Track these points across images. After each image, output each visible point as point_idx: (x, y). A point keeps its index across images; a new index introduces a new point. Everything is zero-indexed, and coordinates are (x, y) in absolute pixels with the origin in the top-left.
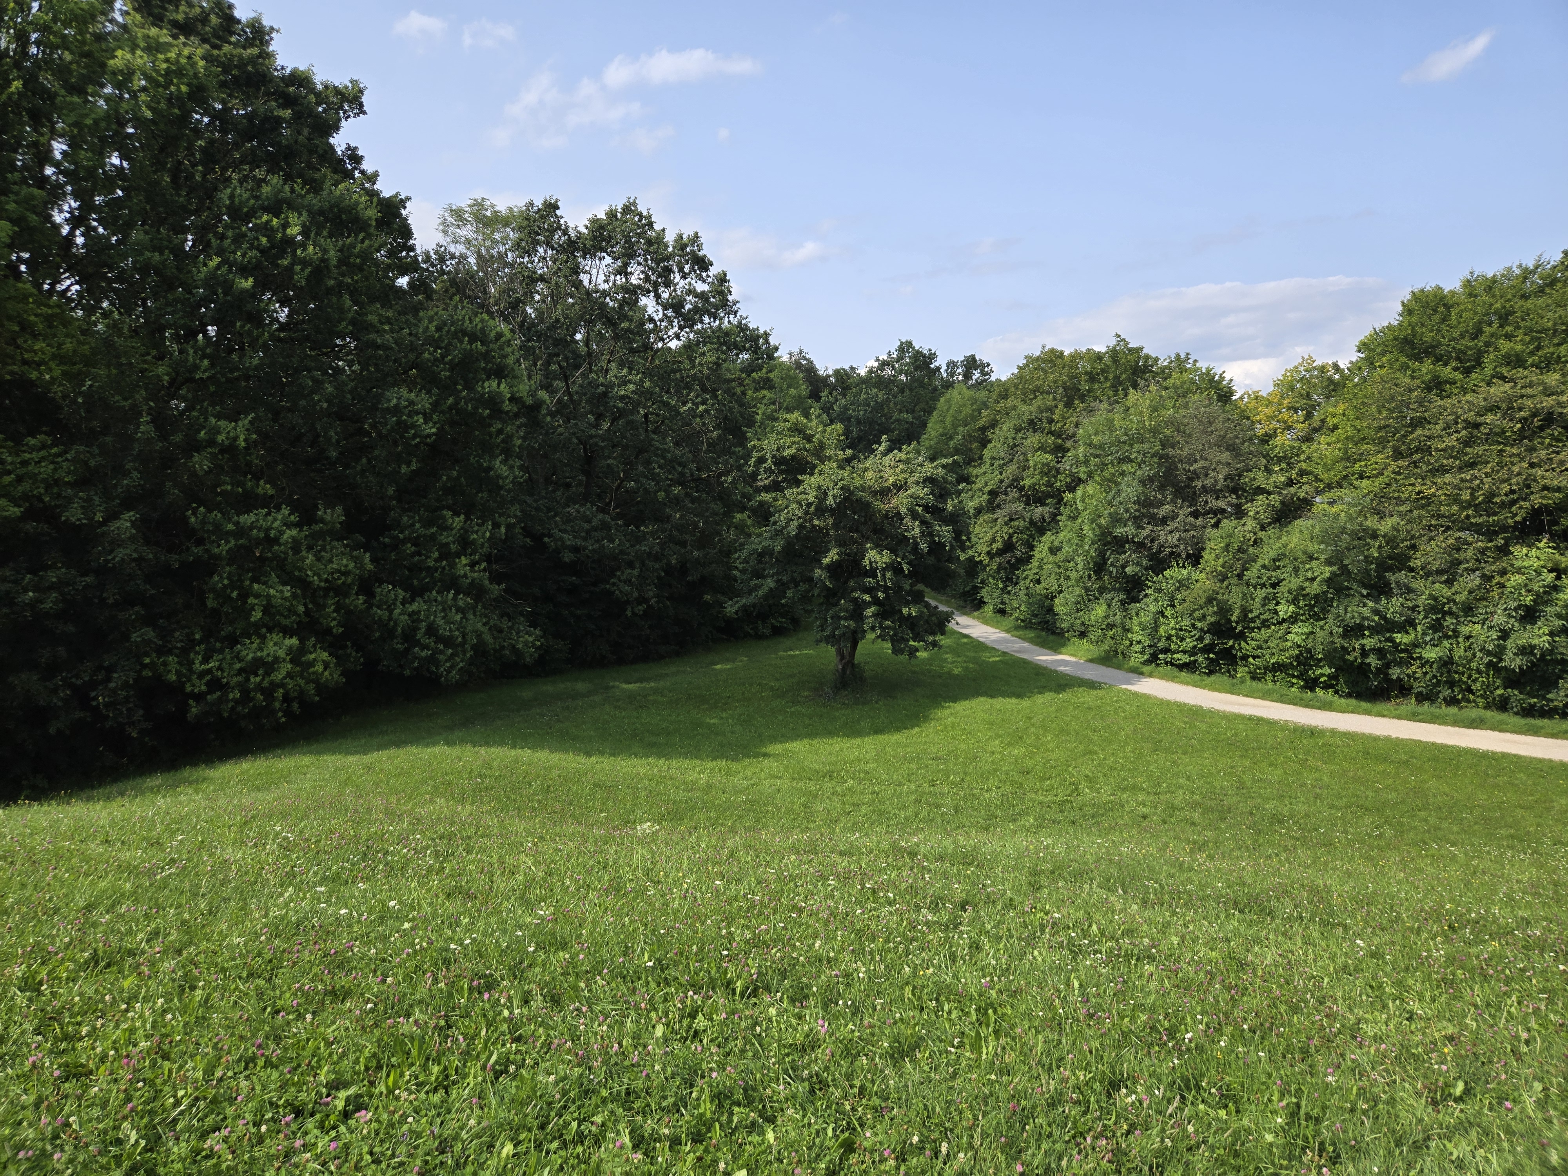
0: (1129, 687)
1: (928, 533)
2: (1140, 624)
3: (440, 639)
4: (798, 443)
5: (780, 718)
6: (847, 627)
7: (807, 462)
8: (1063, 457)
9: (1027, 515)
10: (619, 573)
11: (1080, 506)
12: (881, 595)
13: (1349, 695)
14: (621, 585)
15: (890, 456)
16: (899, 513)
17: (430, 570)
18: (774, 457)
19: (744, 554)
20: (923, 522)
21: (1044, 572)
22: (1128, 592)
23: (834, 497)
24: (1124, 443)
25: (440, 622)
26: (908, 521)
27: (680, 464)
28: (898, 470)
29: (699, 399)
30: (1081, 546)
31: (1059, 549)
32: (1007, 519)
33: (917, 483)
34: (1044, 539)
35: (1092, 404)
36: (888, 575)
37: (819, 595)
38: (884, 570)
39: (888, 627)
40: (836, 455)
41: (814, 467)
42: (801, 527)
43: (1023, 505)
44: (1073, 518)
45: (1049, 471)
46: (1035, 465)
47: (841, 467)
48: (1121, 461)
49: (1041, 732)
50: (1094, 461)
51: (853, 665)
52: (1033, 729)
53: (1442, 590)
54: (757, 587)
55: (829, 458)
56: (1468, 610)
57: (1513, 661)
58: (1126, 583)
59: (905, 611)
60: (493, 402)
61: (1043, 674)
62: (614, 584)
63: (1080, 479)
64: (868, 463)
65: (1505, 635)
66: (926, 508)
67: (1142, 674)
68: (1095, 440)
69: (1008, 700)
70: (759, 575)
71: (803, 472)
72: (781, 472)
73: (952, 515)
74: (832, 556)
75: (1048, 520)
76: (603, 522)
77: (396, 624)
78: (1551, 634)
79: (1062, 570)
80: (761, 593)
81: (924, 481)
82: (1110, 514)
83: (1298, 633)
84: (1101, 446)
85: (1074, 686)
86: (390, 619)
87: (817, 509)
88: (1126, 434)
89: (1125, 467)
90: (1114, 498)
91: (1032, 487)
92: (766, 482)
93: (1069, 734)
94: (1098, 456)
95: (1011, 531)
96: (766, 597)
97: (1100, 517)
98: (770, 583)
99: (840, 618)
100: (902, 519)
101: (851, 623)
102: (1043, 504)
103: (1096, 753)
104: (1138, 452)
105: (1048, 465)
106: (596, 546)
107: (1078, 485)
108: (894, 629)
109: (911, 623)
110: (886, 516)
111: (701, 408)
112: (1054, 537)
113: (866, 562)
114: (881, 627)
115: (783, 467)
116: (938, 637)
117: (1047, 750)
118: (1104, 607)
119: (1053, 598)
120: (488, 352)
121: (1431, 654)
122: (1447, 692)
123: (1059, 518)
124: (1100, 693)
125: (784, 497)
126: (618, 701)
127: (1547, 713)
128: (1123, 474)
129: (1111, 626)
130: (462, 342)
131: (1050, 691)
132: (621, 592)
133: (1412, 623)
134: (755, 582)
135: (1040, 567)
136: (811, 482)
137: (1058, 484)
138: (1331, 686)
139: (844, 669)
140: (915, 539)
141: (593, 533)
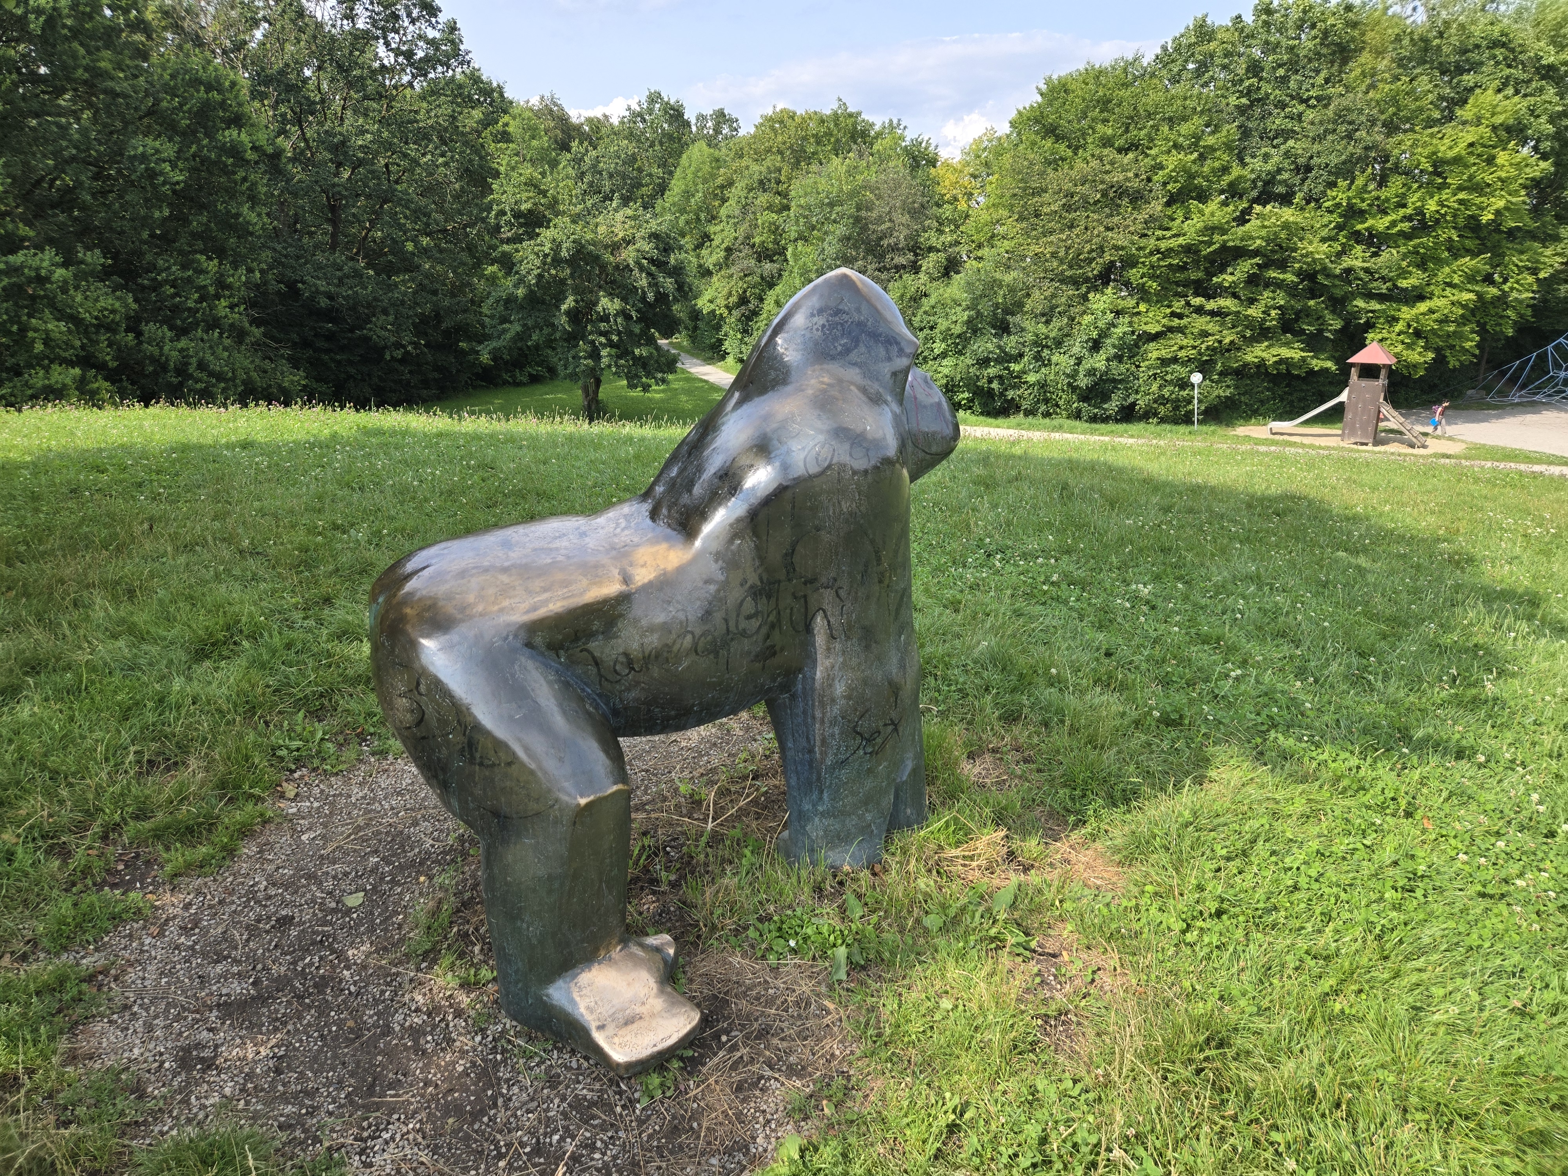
1: (654, 284)
3: (211, 374)
6: (587, 366)
10: (374, 320)
12: (615, 338)
13: (982, 414)
14: (378, 330)
15: (621, 212)
17: (193, 311)
18: (512, 210)
19: (491, 301)
20: (649, 274)
23: (568, 250)
25: (209, 357)
26: (636, 272)
27: (425, 215)
28: (627, 226)
29: (438, 151)
33: (644, 238)
36: (619, 320)
38: (615, 315)
40: (569, 210)
42: (540, 276)
43: (754, 262)
47: (574, 222)
51: (597, 400)
53: (1042, 329)
55: (563, 213)
56: (1059, 343)
57: (1083, 382)
59: (637, 352)
60: (235, 151)
62: (371, 330)
64: (600, 219)
65: (1079, 361)
66: (651, 261)
70: (504, 320)
71: (541, 226)
72: (521, 225)
73: (675, 267)
74: (569, 303)
76: (354, 271)
77: (167, 360)
78: (1108, 360)
81: (650, 236)
83: (947, 367)
86: (161, 355)
87: (553, 260)
88: (828, 197)
92: (508, 234)
98: (517, 328)
99: (580, 358)
101: (590, 362)
102: (772, 261)
104: (837, 213)
106: (350, 292)
109: (642, 363)
110: (617, 267)
111: (441, 160)
113: (599, 309)
114: (616, 365)
116: (668, 375)
120: (224, 101)
121: (1032, 378)
122: (1043, 408)
125: (524, 248)
127: (1105, 420)
130: (198, 91)
132: (379, 337)
133: (1021, 355)
136: (547, 235)
137: (784, 242)
138: (970, 408)
139: (589, 404)
140: (642, 289)
141: (346, 281)
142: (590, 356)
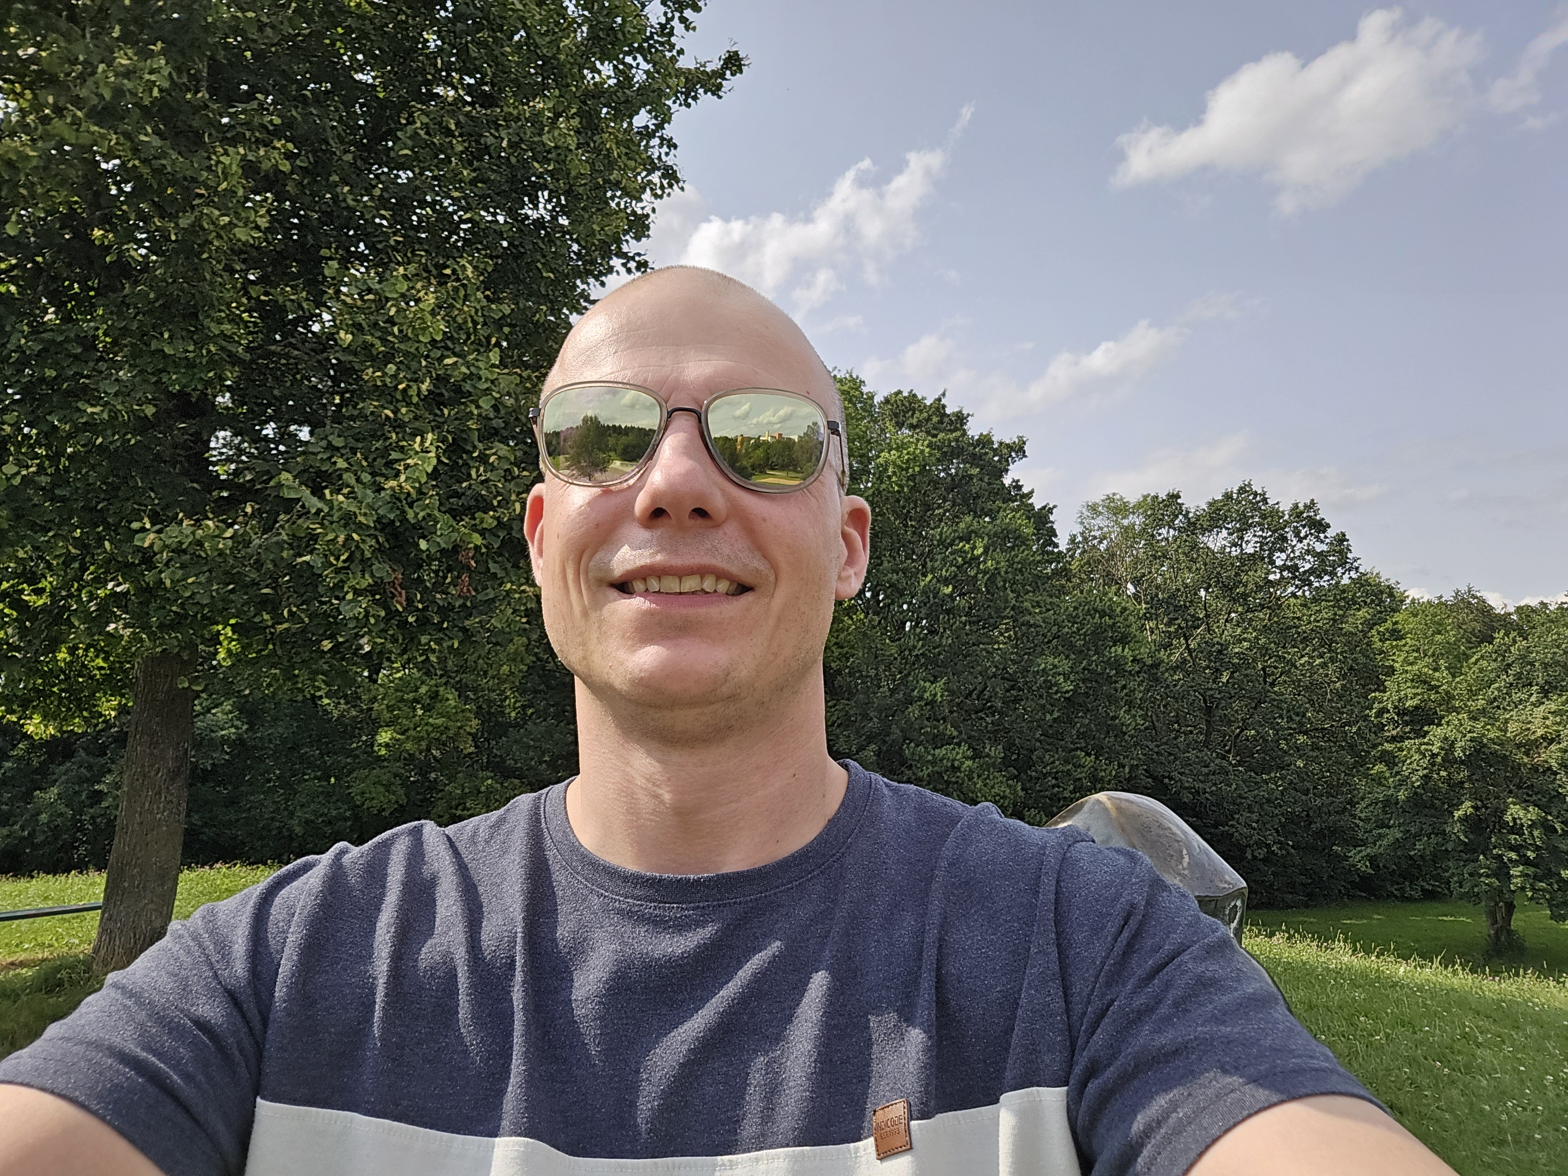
4: (1422, 694)
7: (1433, 713)
12: (1531, 855)
16: (1550, 768)
23: (1464, 750)
26: (1562, 777)
27: (1299, 715)
36: (1537, 833)
37: (1455, 850)
38: (1531, 827)
39: (1544, 890)
40: (1467, 706)
41: (1440, 718)
42: (1426, 778)
47: (1475, 719)
51: (1509, 931)
54: (1381, 836)
55: (1458, 709)
60: (1118, 664)
70: (1382, 824)
71: (1430, 723)
72: (1406, 724)
74: (1466, 809)
76: (1221, 767)
80: (1386, 843)
87: (1444, 760)
92: (1394, 733)
96: (1392, 848)
98: (1396, 834)
99: (1480, 875)
100: (1555, 774)
101: (1496, 881)
106: (1214, 788)
108: (1551, 892)
110: (1533, 770)
111: (1318, 661)
113: (1508, 818)
114: (1534, 889)
115: (1407, 718)
120: (1114, 624)
130: (1093, 618)
134: (1379, 831)
136: (1436, 733)
139: (1497, 934)
142: (1495, 875)
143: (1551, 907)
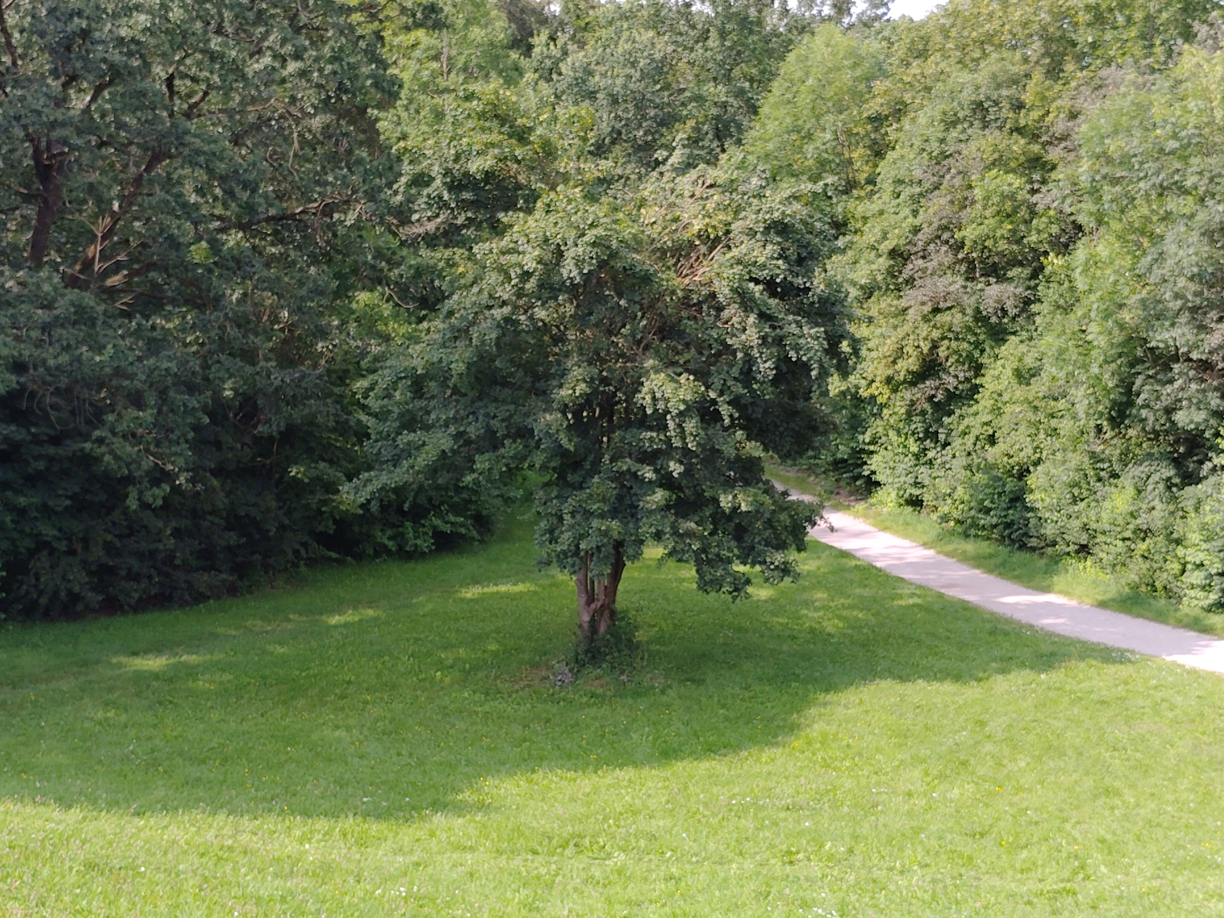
0: (1180, 659)
1: (775, 340)
2: (1204, 527)
4: (499, 145)
5: (461, 725)
6: (605, 533)
7: (518, 186)
8: (1044, 182)
9: (969, 302)
10: (111, 418)
11: (1081, 284)
12: (676, 468)
14: (117, 442)
15: (693, 174)
16: (713, 295)
18: (446, 172)
19: (383, 379)
20: (764, 317)
21: (1004, 421)
22: (1177, 462)
23: (579, 261)
24: (1172, 152)
26: (732, 312)
27: (245, 185)
28: (710, 205)
29: (289, 48)
30: (1085, 367)
31: (1034, 373)
32: (927, 308)
33: (751, 233)
34: (1004, 350)
35: (1104, 73)
36: (691, 425)
37: (544, 467)
38: (681, 415)
39: (689, 534)
40: (579, 170)
41: (533, 197)
43: (960, 281)
44: (1067, 309)
45: (1015, 211)
46: (987, 198)
47: (591, 198)
48: (1162, 191)
49: (1006, 751)
50: (1108, 192)
51: (613, 614)
52: (988, 747)
54: (409, 451)
55: (565, 178)
58: (1177, 442)
59: (726, 501)
61: (1006, 634)
62: (100, 441)
63: (1079, 228)
64: (648, 189)
66: (770, 286)
67: (1207, 630)
68: (1113, 146)
69: (936, 685)
70: (413, 422)
71: (511, 207)
72: (464, 205)
73: (824, 301)
74: (573, 384)
75: (1012, 312)
76: (80, 309)
79: (1041, 416)
80: (422, 460)
81: (767, 229)
82: (1143, 301)
84: (1125, 161)
85: (1067, 656)
87: (540, 285)
88: (1175, 136)
89: (1173, 203)
90: (1150, 269)
91: (980, 244)
92: (431, 227)
93: (1062, 754)
94: (1115, 181)
95: (936, 334)
96: (433, 470)
97: (1121, 306)
98: (440, 440)
99: (588, 514)
100: (720, 309)
101: (615, 524)
102: (1002, 279)
103: (1118, 793)
104: (1200, 173)
105: (1012, 197)
106: (64, 358)
107: (1073, 240)
108: (702, 538)
109: (737, 525)
110: (686, 302)
111: (293, 67)
112: (1023, 348)
113: (644, 398)
114: (675, 534)
115: (467, 195)
116: (792, 555)
117: (1019, 789)
118: (1130, 491)
119: (1023, 473)
123: (1034, 308)
124: (1124, 671)
125: (471, 257)
126: (111, 690)
128: (1167, 217)
129: (1144, 533)
131: (1023, 665)
132: (117, 458)
134: (406, 437)
135: (997, 411)
137: (1033, 238)
139: (593, 624)
140: (747, 349)
141: (58, 332)
142: (614, 513)
143: (699, 563)
